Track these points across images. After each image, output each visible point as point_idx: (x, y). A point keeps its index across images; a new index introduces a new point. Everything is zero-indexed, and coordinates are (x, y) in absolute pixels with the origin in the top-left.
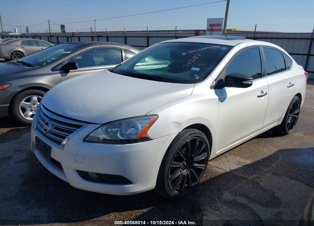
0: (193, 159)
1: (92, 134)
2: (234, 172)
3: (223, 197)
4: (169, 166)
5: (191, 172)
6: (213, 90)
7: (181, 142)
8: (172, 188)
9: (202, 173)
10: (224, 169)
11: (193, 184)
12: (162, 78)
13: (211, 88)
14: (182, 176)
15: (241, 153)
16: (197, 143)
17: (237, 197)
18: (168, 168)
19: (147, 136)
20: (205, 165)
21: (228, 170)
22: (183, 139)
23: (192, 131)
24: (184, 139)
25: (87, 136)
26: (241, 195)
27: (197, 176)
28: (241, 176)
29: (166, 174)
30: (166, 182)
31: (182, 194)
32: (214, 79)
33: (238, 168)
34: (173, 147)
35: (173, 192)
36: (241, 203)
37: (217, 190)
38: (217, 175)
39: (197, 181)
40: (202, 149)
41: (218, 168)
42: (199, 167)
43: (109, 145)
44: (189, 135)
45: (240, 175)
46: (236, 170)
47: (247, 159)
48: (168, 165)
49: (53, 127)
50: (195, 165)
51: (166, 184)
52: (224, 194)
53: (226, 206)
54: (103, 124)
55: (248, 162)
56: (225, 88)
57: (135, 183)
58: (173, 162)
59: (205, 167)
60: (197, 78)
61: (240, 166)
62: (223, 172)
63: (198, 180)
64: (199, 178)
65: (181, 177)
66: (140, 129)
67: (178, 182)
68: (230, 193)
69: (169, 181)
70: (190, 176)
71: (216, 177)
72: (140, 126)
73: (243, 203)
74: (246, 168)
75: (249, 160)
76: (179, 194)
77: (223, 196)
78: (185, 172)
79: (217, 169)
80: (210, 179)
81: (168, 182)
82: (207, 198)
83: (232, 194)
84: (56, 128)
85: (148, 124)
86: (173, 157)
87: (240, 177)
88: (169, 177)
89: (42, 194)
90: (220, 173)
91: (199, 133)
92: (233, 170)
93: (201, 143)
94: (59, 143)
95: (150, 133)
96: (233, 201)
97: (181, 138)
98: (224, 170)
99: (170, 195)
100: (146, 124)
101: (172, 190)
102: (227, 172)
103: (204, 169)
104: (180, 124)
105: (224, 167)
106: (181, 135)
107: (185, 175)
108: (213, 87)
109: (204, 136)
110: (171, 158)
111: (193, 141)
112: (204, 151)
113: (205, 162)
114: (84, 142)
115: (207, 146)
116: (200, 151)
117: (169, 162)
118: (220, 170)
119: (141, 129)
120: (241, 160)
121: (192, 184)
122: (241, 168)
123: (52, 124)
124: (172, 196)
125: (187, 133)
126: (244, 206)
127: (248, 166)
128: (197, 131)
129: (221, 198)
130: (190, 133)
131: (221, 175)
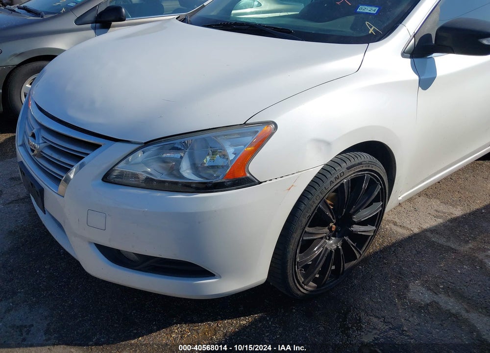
0: (351, 218)
1: (122, 167)
2: (429, 234)
3: (410, 295)
4: (298, 238)
5: (345, 244)
6: (408, 61)
7: (329, 186)
8: (302, 280)
9: (367, 243)
10: (409, 227)
11: (347, 266)
12: (289, 32)
13: (404, 54)
14: (326, 255)
15: (441, 192)
16: (365, 185)
17: (440, 295)
18: (296, 244)
19: (248, 175)
20: (374, 228)
21: (416, 231)
22: (333, 179)
23: (356, 159)
24: (336, 178)
25: (111, 170)
26: (448, 290)
27: (357, 250)
28: (445, 244)
29: (290, 255)
30: (291, 271)
31: (323, 288)
32: (412, 34)
33: (436, 226)
34: (310, 196)
35: (306, 287)
36: (449, 310)
37: (396, 277)
38: (394, 241)
39: (355, 258)
40: (373, 197)
41: (395, 224)
42: (363, 233)
43: (158, 194)
44: (348, 168)
45: (442, 241)
46: (433, 230)
47: (453, 206)
48: (296, 236)
49: (45, 144)
50: (356, 228)
51: (291, 275)
52: (410, 287)
53: (417, 318)
54: (145, 143)
55: (458, 212)
56: (434, 55)
57: (220, 277)
58: (307, 229)
59: (375, 232)
60: (371, 31)
61: (440, 221)
62: (407, 233)
63: (358, 257)
64: (360, 253)
65: (322, 257)
66: (231, 157)
67: (317, 267)
68: (423, 285)
69: (298, 268)
70: (342, 253)
71: (393, 245)
72: (230, 151)
73: (453, 311)
74: (455, 226)
75: (459, 207)
76: (317, 287)
77: (408, 291)
78: (332, 244)
79: (394, 228)
80: (381, 251)
81: (295, 271)
82: (375, 295)
83: (429, 289)
84: (51, 147)
85: (250, 145)
86: (309, 220)
87: (441, 246)
88: (298, 260)
89: (43, 275)
90: (400, 237)
91: (370, 163)
92: (426, 230)
93: (372, 183)
94: (57, 180)
95: (255, 168)
96: (430, 304)
97: (328, 175)
98: (408, 229)
99: (299, 293)
100: (245, 146)
101: (303, 283)
102: (415, 235)
103: (372, 236)
104: (328, 144)
105: (407, 223)
106: (328, 170)
107: (331, 251)
108: (407, 53)
109: (380, 168)
110: (304, 221)
111: (356, 182)
112: (376, 200)
113: (375, 220)
114: (106, 184)
115: (383, 190)
116: (368, 199)
117: (299, 232)
118: (400, 230)
119: (234, 158)
120: (442, 208)
121: (345, 265)
122: (444, 225)
123: (43, 137)
124: (302, 294)
125: (344, 165)
126: (455, 318)
127: (456, 222)
128: (366, 157)
129: (405, 298)
130: (349, 164)
131: (402, 240)
